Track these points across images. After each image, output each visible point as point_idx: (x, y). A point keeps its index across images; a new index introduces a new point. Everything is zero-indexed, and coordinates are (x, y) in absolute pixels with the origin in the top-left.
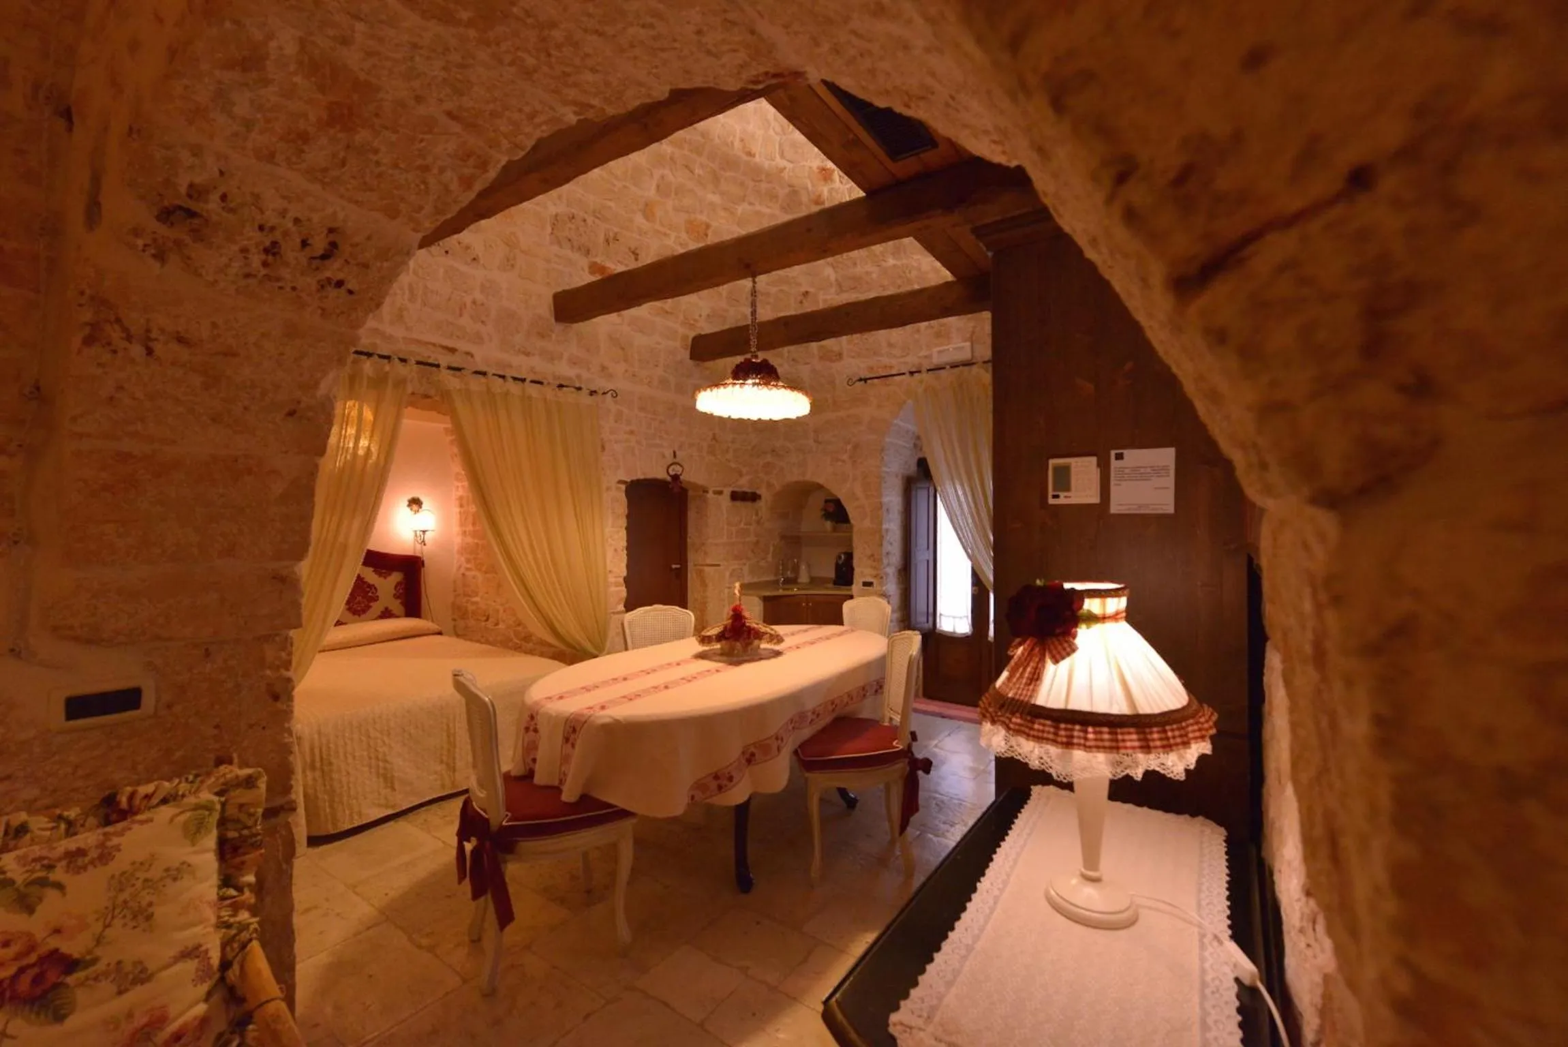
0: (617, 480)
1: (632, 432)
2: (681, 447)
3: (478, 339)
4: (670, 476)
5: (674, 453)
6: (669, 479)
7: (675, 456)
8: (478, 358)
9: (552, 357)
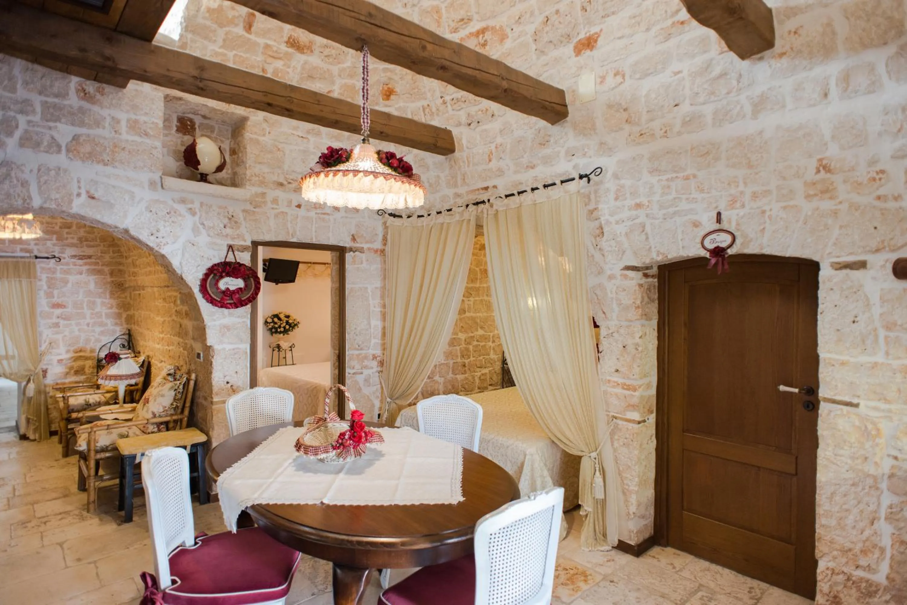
0: (622, 265)
1: (639, 206)
2: (733, 202)
3: (501, 172)
4: (708, 250)
5: (719, 214)
6: (708, 255)
7: (719, 220)
8: (500, 187)
9: (547, 161)
